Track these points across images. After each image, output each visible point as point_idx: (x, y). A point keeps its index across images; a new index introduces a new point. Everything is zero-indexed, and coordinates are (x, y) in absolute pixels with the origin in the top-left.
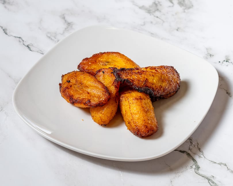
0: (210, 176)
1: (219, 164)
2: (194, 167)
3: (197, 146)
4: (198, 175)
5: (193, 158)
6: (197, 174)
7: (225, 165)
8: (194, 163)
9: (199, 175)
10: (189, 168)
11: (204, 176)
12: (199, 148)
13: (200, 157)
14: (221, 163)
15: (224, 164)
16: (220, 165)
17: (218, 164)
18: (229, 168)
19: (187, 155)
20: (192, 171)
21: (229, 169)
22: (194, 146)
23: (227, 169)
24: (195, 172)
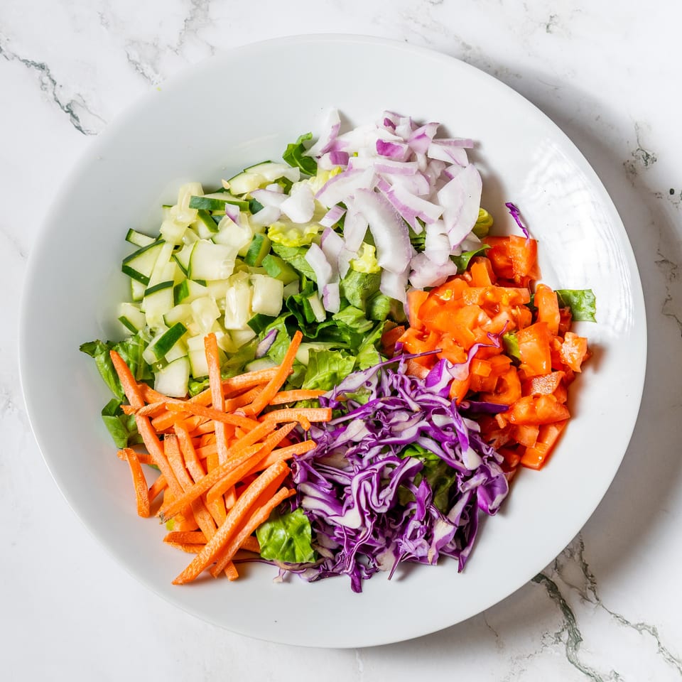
0: (609, 674)
1: (636, 627)
2: (565, 636)
3: (580, 554)
4: (576, 669)
5: (563, 600)
6: (572, 663)
7: (654, 633)
8: (566, 621)
9: (578, 667)
10: (550, 639)
11: (591, 672)
12: (584, 564)
13: (584, 598)
14: (643, 624)
15: (651, 630)
16: (640, 631)
17: (633, 627)
18: (662, 645)
19: (549, 590)
20: (558, 654)
21: (662, 650)
22: (571, 555)
23: (657, 648)
24: (567, 656)
